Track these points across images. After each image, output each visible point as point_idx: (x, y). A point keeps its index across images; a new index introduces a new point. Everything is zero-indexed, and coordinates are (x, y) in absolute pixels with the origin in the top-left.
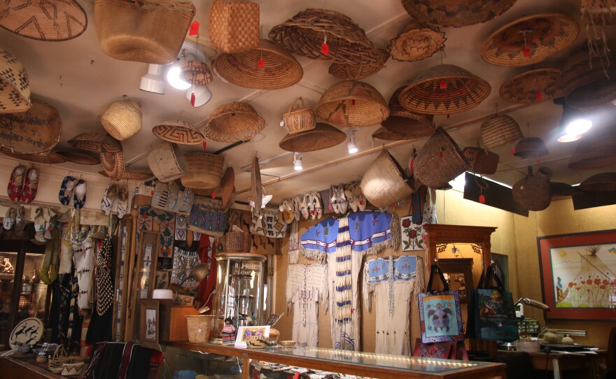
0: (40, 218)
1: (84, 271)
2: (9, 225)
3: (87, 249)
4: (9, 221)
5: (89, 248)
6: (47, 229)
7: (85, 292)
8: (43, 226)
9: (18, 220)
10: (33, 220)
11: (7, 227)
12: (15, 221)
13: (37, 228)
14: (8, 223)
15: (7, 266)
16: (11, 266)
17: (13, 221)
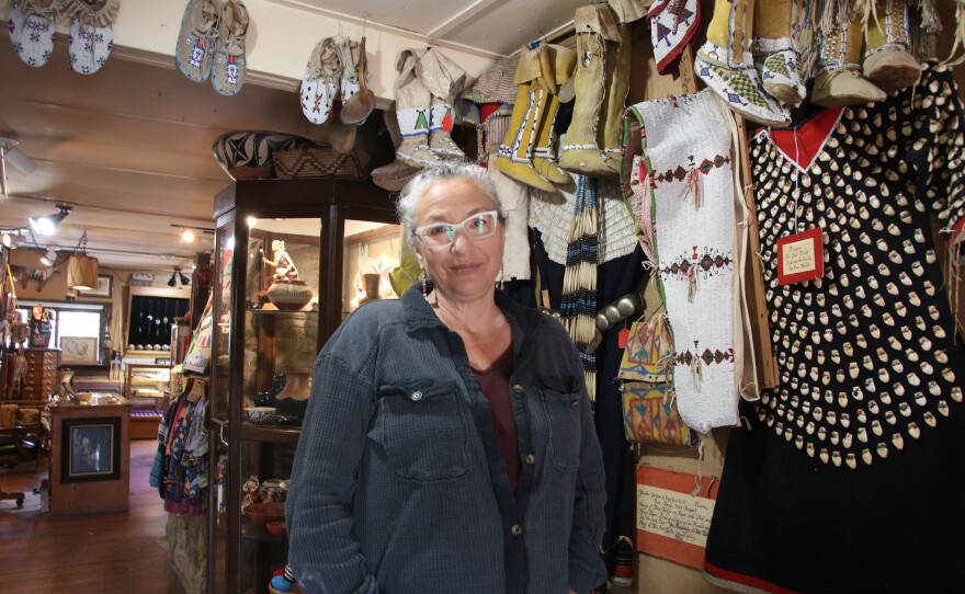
0: (414, 85)
1: (707, 263)
2: (324, 109)
3: (706, 166)
4: (322, 90)
5: (719, 161)
6: (437, 123)
7: (720, 357)
8: (427, 114)
9: (350, 89)
10: (388, 95)
11: (316, 114)
12: (339, 94)
13: (407, 121)
14: (319, 98)
15: (281, 264)
16: (292, 265)
17: (333, 92)
